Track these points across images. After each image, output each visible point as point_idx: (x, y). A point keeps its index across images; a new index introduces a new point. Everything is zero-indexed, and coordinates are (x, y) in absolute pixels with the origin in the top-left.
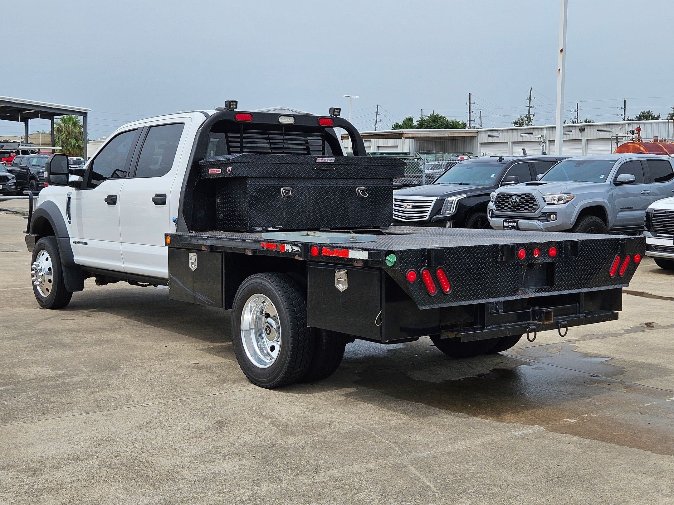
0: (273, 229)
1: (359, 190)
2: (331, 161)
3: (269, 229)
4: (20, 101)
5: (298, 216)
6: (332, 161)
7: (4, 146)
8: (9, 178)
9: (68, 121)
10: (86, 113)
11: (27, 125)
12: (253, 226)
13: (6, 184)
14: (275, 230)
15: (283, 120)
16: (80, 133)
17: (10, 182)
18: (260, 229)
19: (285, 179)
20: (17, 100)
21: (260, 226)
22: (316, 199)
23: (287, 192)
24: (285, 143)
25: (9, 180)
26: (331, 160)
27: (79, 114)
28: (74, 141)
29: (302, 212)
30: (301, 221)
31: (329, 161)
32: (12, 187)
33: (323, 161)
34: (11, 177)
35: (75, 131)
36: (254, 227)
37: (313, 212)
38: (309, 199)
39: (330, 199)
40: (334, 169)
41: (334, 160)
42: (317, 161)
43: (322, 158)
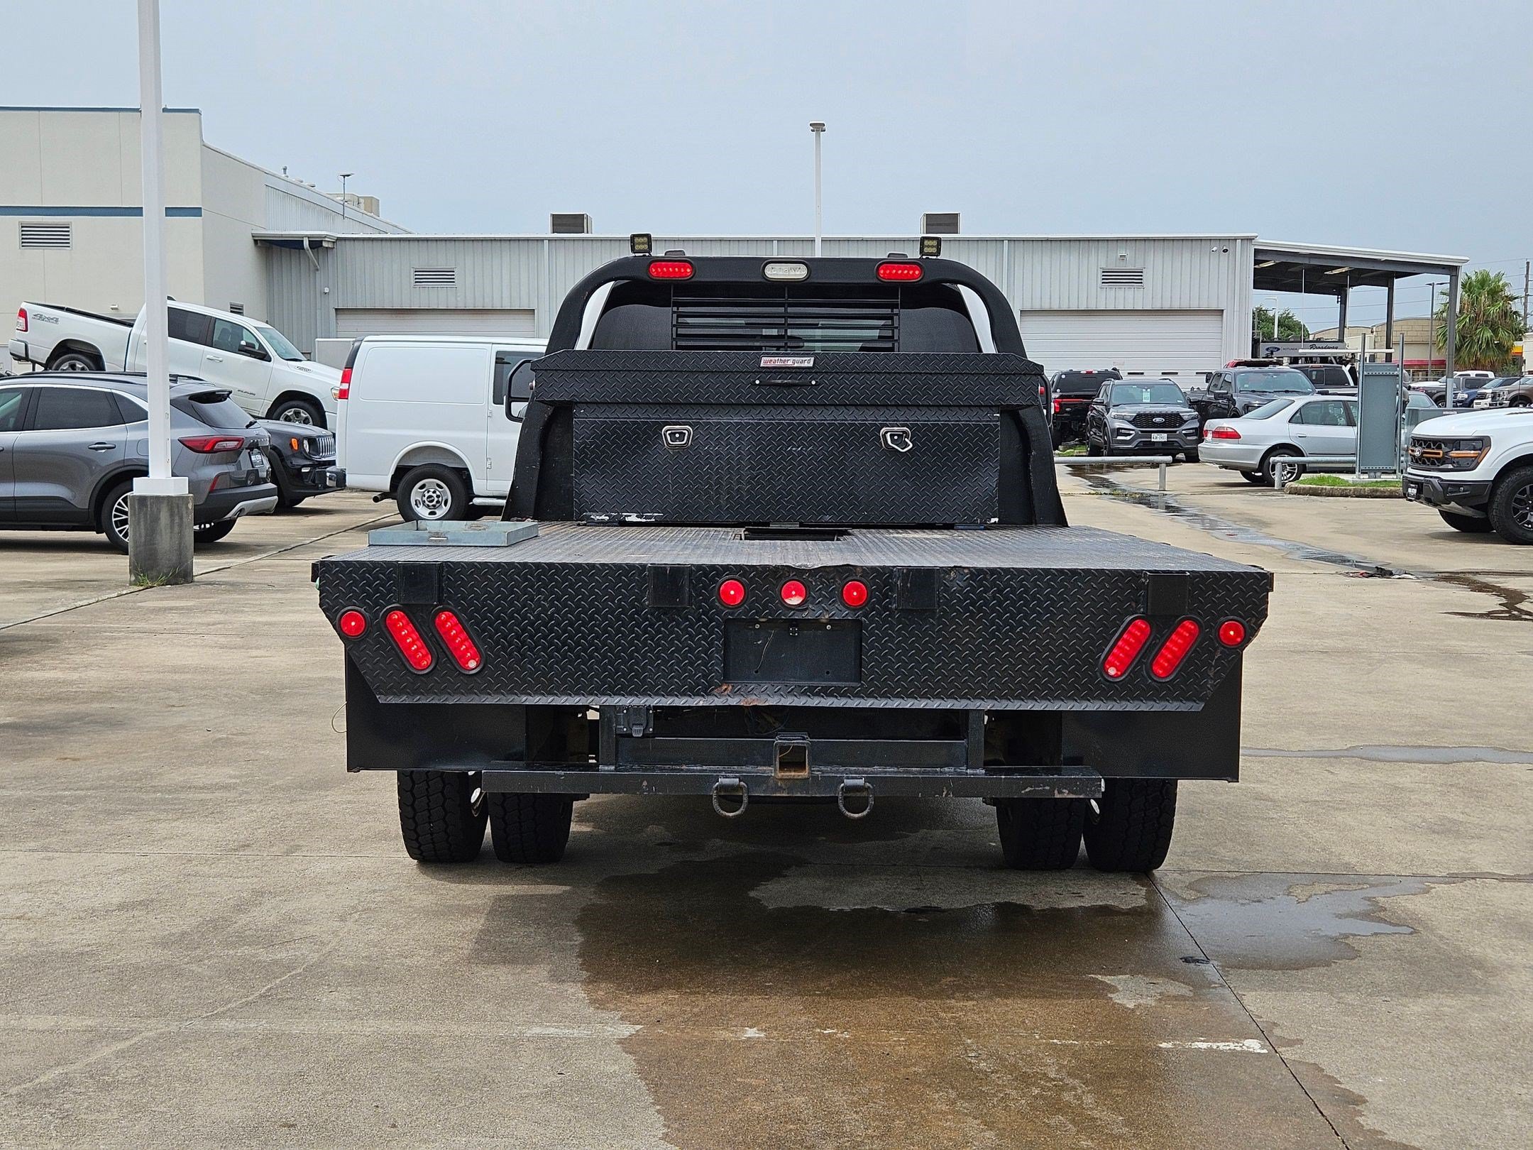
0: (639, 520)
1: (886, 433)
2: (802, 365)
3: (628, 520)
4: (1308, 248)
5: (706, 492)
6: (806, 365)
7: (1279, 349)
8: (1185, 418)
9: (1479, 288)
10: (1456, 268)
11: (1343, 302)
12: (586, 511)
13: (1175, 432)
14: (644, 520)
15: (773, 272)
16: (1506, 313)
17: (1184, 427)
18: (603, 517)
19: (677, 406)
20: (1300, 247)
21: (604, 512)
22: (758, 453)
23: (677, 435)
24: (789, 324)
25: (1183, 422)
26: (802, 361)
27: (1441, 270)
28: (1488, 334)
29: (717, 482)
30: (716, 505)
31: (796, 365)
32: (1188, 438)
33: (778, 364)
34: (1190, 417)
35: (1492, 310)
36: (589, 513)
37: (749, 483)
38: (740, 453)
39: (800, 453)
40: (813, 383)
41: (812, 363)
42: (762, 365)
43: (777, 358)
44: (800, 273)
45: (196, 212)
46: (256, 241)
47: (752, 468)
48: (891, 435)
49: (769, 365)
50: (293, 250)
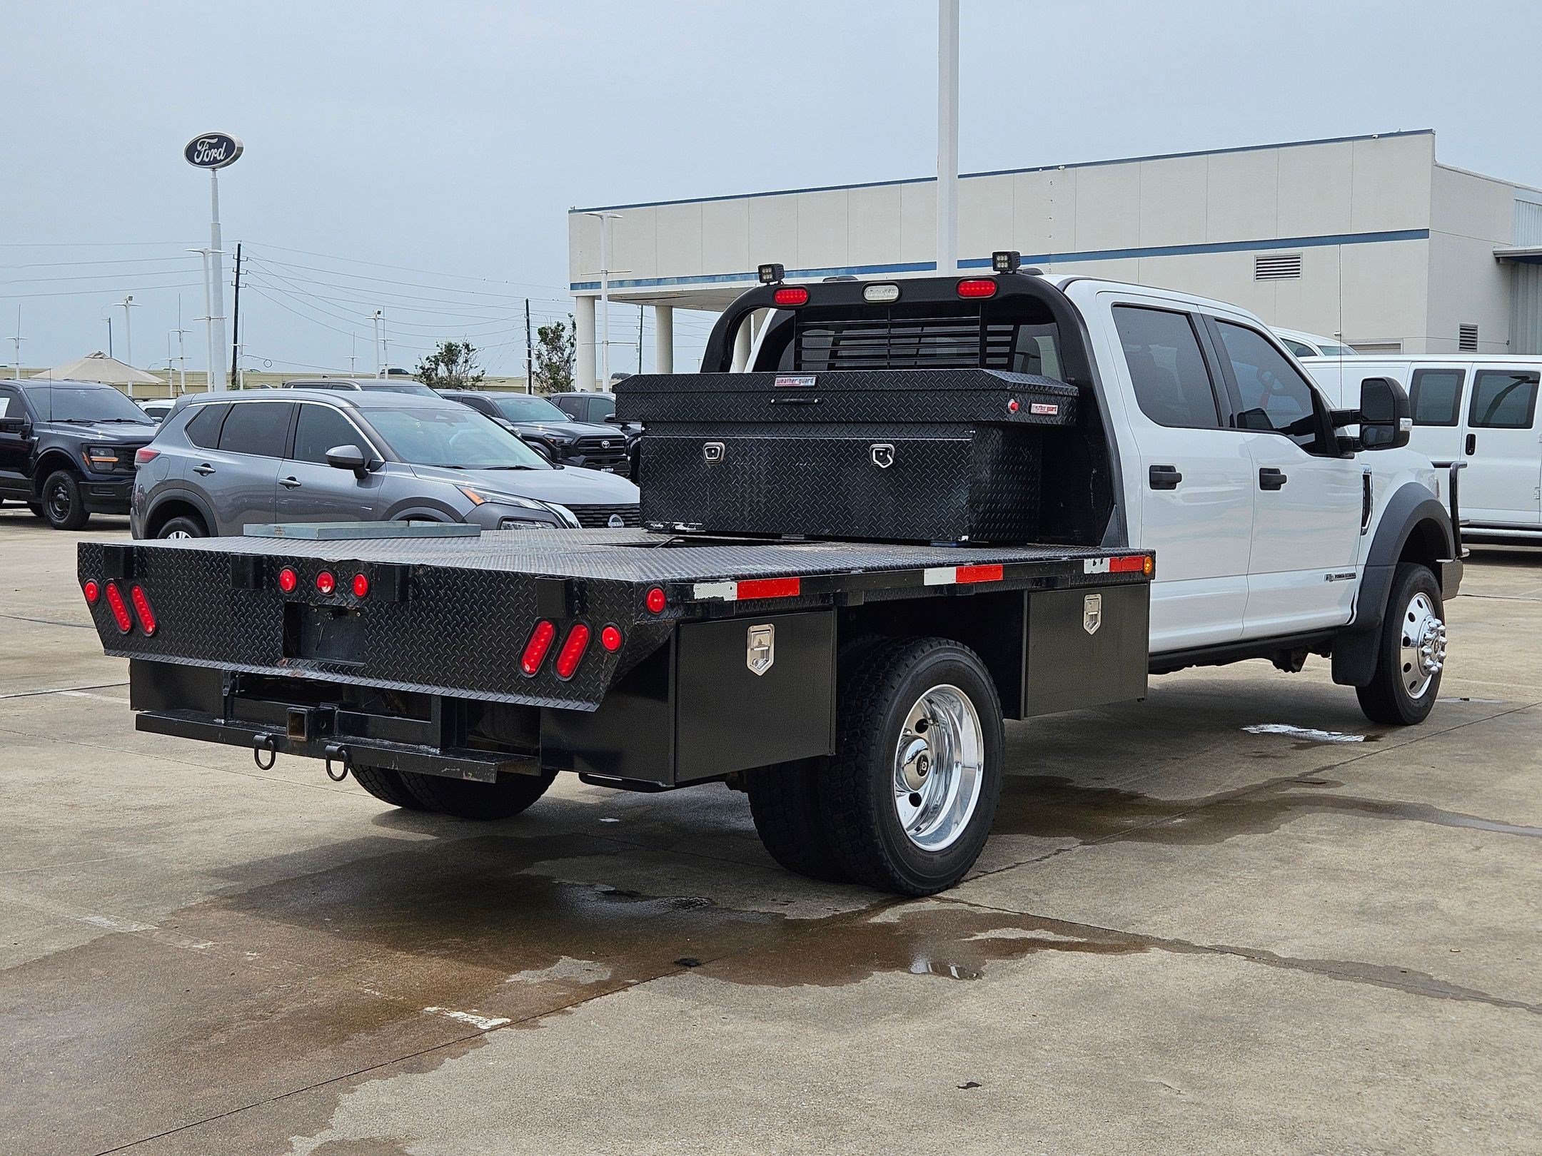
0: (685, 528)
1: (874, 449)
2: (807, 384)
3: (677, 528)
6: (809, 384)
12: (647, 520)
14: (689, 529)
15: (873, 295)
18: (659, 525)
21: (660, 521)
22: (773, 468)
23: (713, 451)
26: (807, 381)
29: (742, 495)
30: (741, 516)
31: (802, 384)
33: (788, 384)
36: (650, 522)
37: (766, 496)
38: (760, 469)
39: (806, 468)
40: (816, 401)
41: (814, 382)
42: (776, 385)
43: (787, 378)
44: (892, 294)
45: (1423, 234)
46: (1498, 259)
47: (769, 483)
48: (876, 451)
49: (783, 384)
50: (1530, 265)
